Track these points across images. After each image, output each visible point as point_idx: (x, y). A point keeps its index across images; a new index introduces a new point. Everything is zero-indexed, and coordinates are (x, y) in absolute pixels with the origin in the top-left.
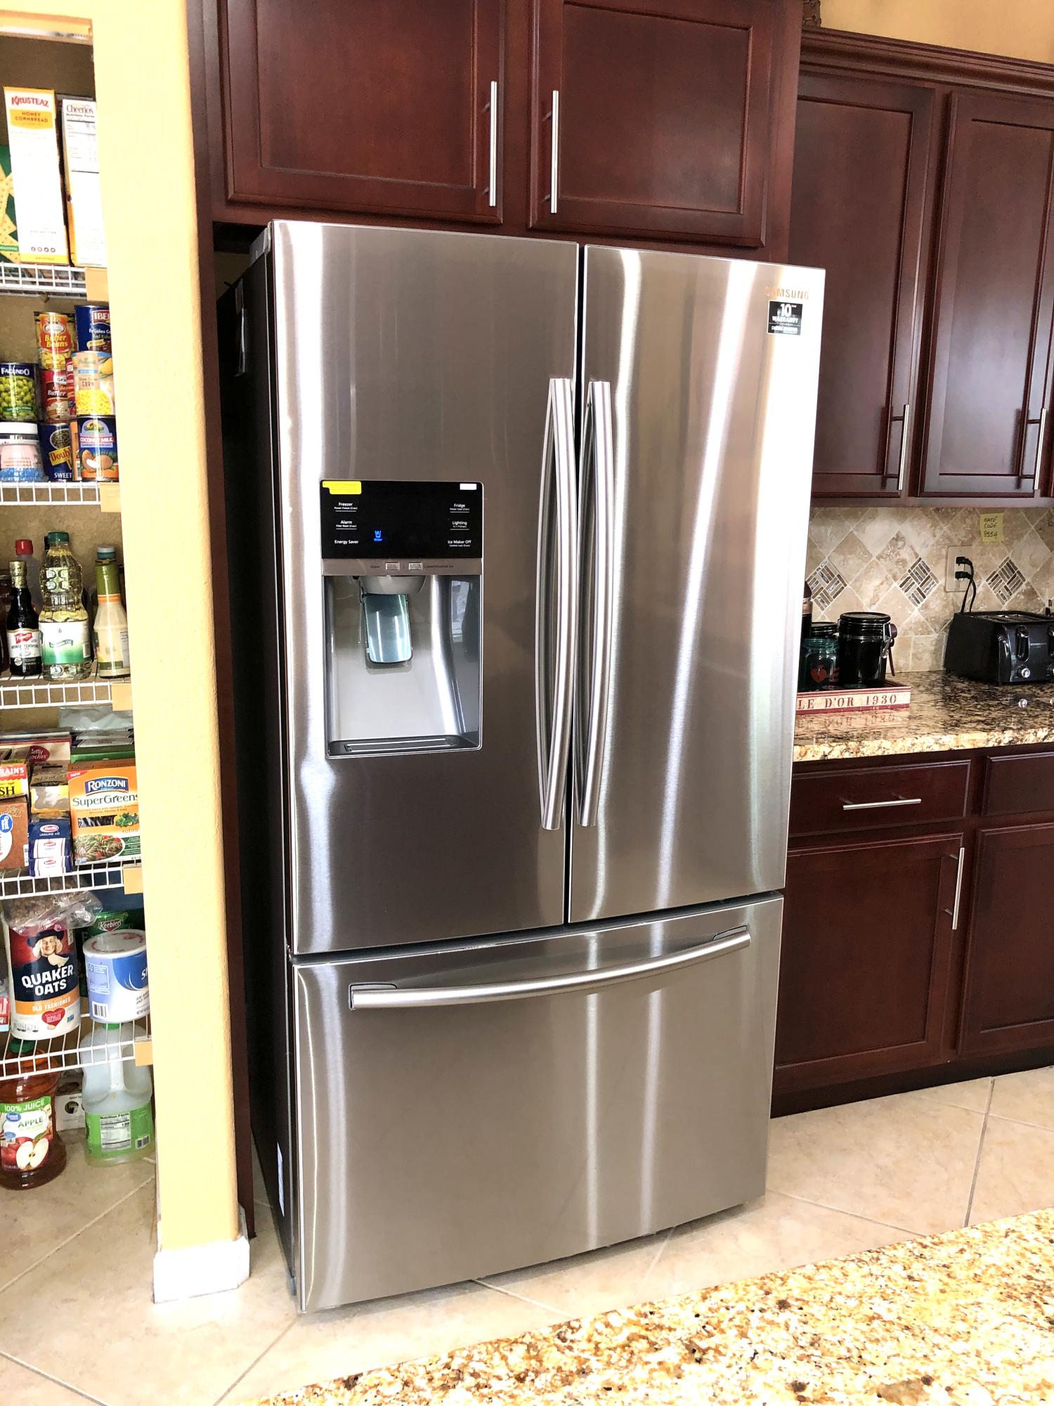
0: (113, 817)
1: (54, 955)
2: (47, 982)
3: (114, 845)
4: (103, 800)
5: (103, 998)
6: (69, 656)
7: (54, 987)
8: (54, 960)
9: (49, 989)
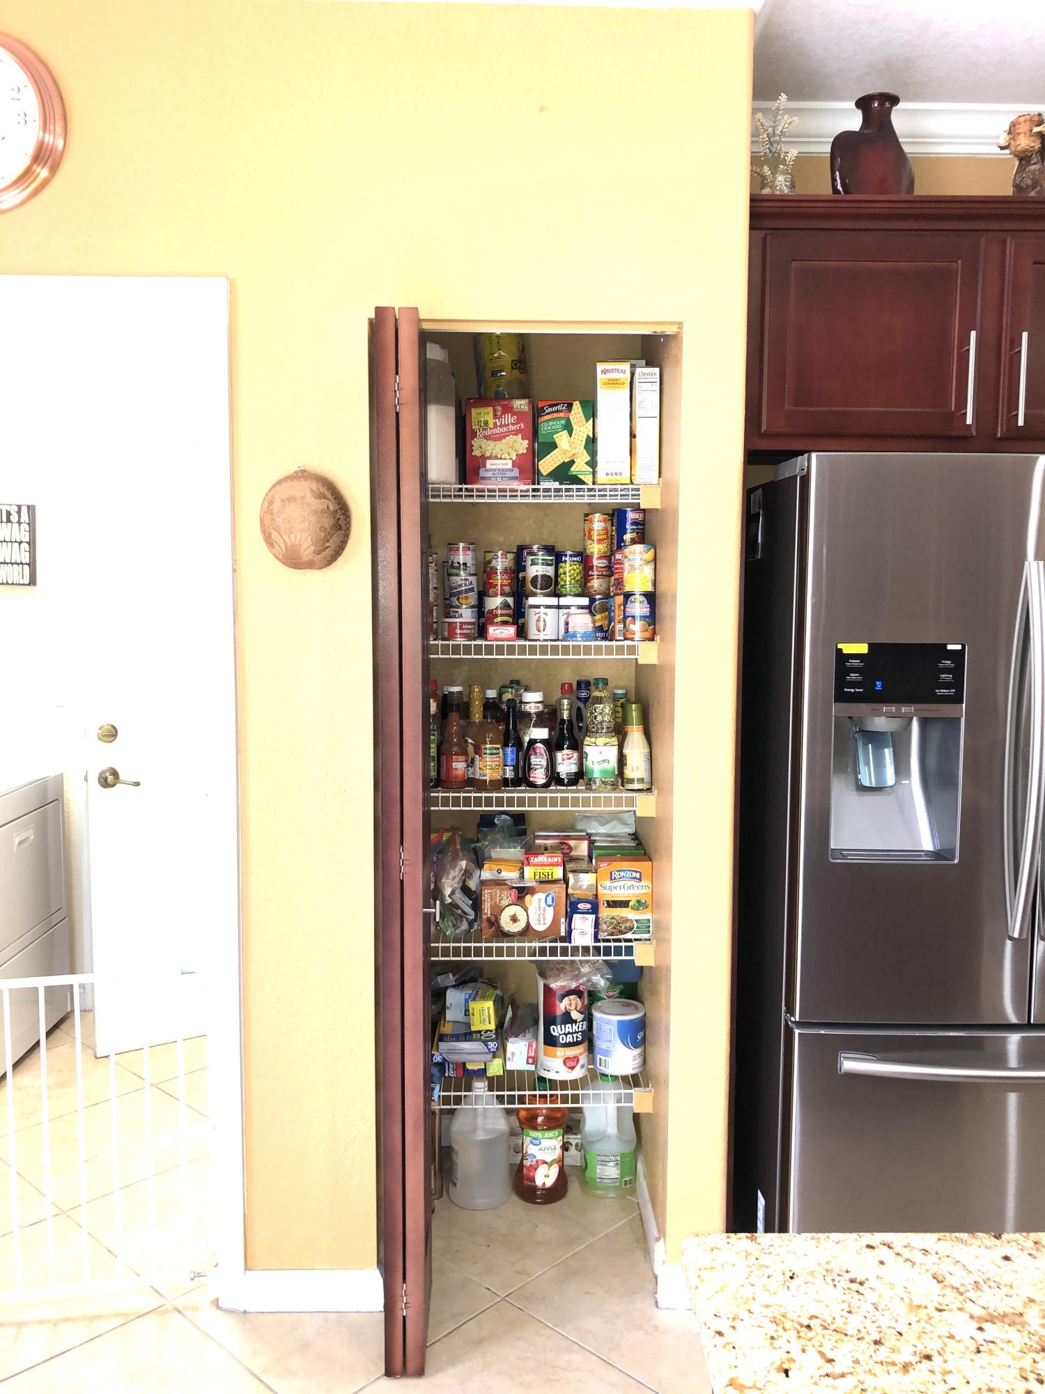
0: (629, 901)
1: (575, 1011)
2: (569, 1033)
3: (628, 924)
4: (622, 888)
5: (607, 1053)
6: (604, 772)
7: (573, 1037)
8: (575, 1015)
9: (569, 1039)
